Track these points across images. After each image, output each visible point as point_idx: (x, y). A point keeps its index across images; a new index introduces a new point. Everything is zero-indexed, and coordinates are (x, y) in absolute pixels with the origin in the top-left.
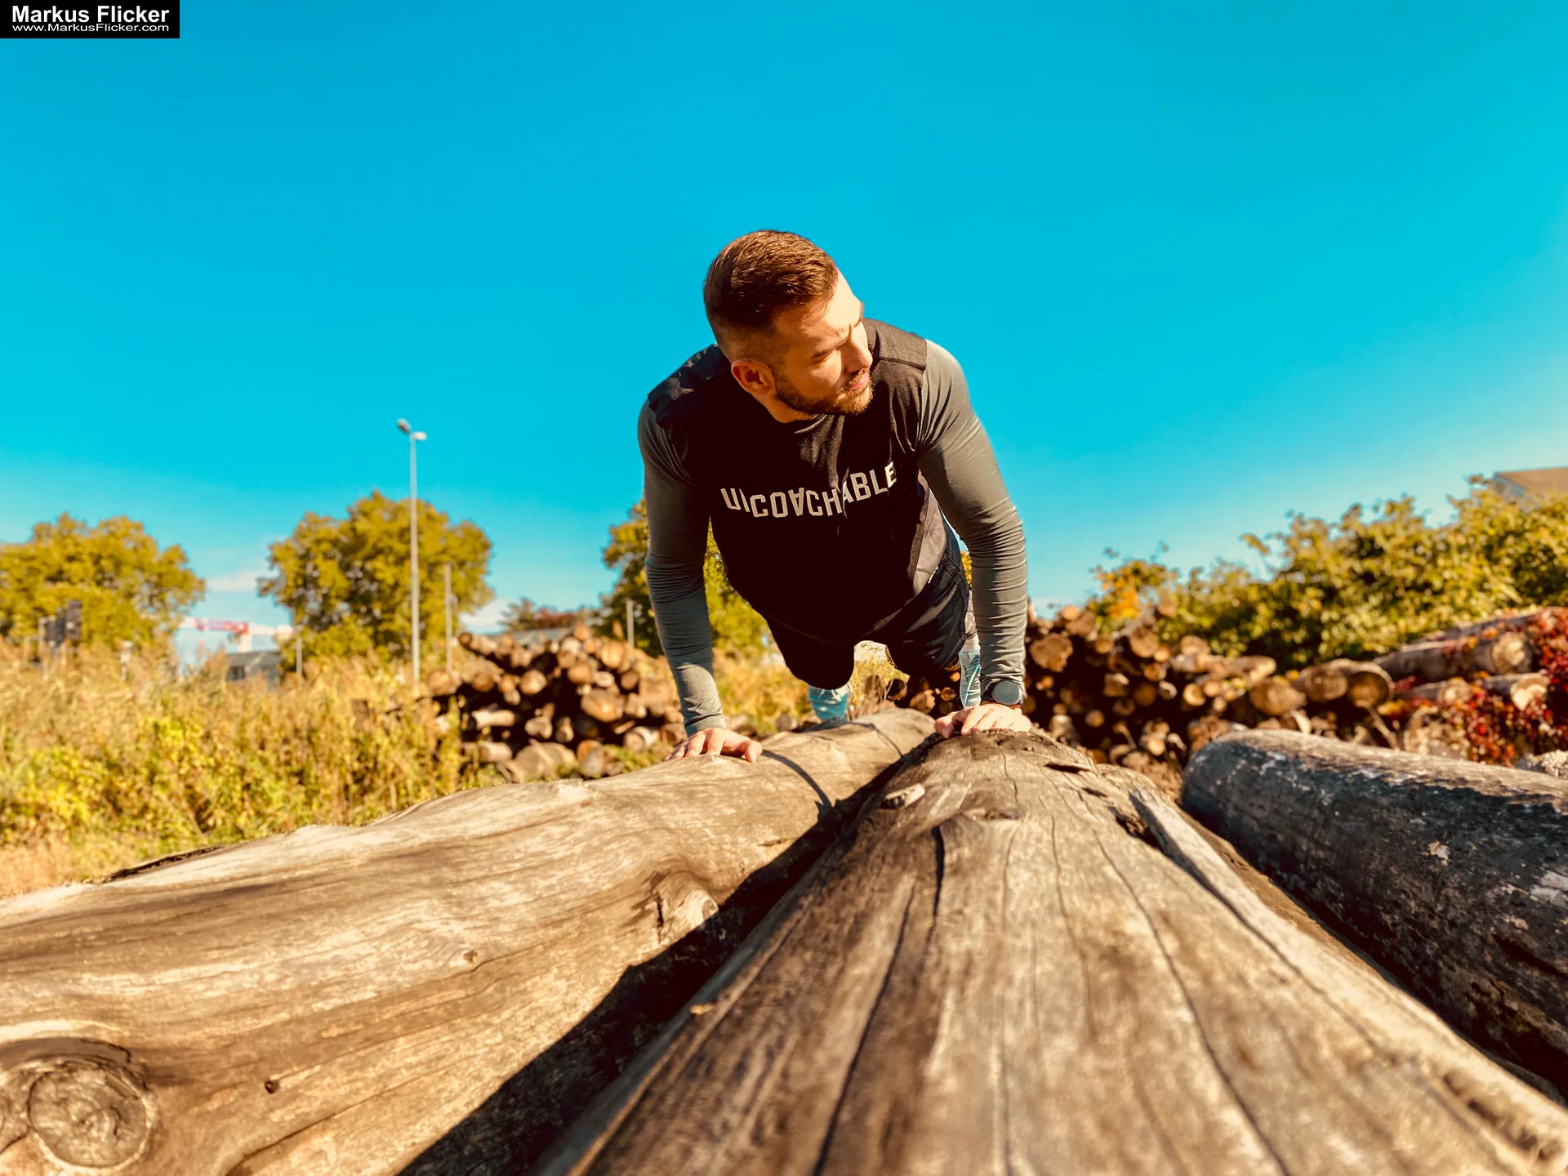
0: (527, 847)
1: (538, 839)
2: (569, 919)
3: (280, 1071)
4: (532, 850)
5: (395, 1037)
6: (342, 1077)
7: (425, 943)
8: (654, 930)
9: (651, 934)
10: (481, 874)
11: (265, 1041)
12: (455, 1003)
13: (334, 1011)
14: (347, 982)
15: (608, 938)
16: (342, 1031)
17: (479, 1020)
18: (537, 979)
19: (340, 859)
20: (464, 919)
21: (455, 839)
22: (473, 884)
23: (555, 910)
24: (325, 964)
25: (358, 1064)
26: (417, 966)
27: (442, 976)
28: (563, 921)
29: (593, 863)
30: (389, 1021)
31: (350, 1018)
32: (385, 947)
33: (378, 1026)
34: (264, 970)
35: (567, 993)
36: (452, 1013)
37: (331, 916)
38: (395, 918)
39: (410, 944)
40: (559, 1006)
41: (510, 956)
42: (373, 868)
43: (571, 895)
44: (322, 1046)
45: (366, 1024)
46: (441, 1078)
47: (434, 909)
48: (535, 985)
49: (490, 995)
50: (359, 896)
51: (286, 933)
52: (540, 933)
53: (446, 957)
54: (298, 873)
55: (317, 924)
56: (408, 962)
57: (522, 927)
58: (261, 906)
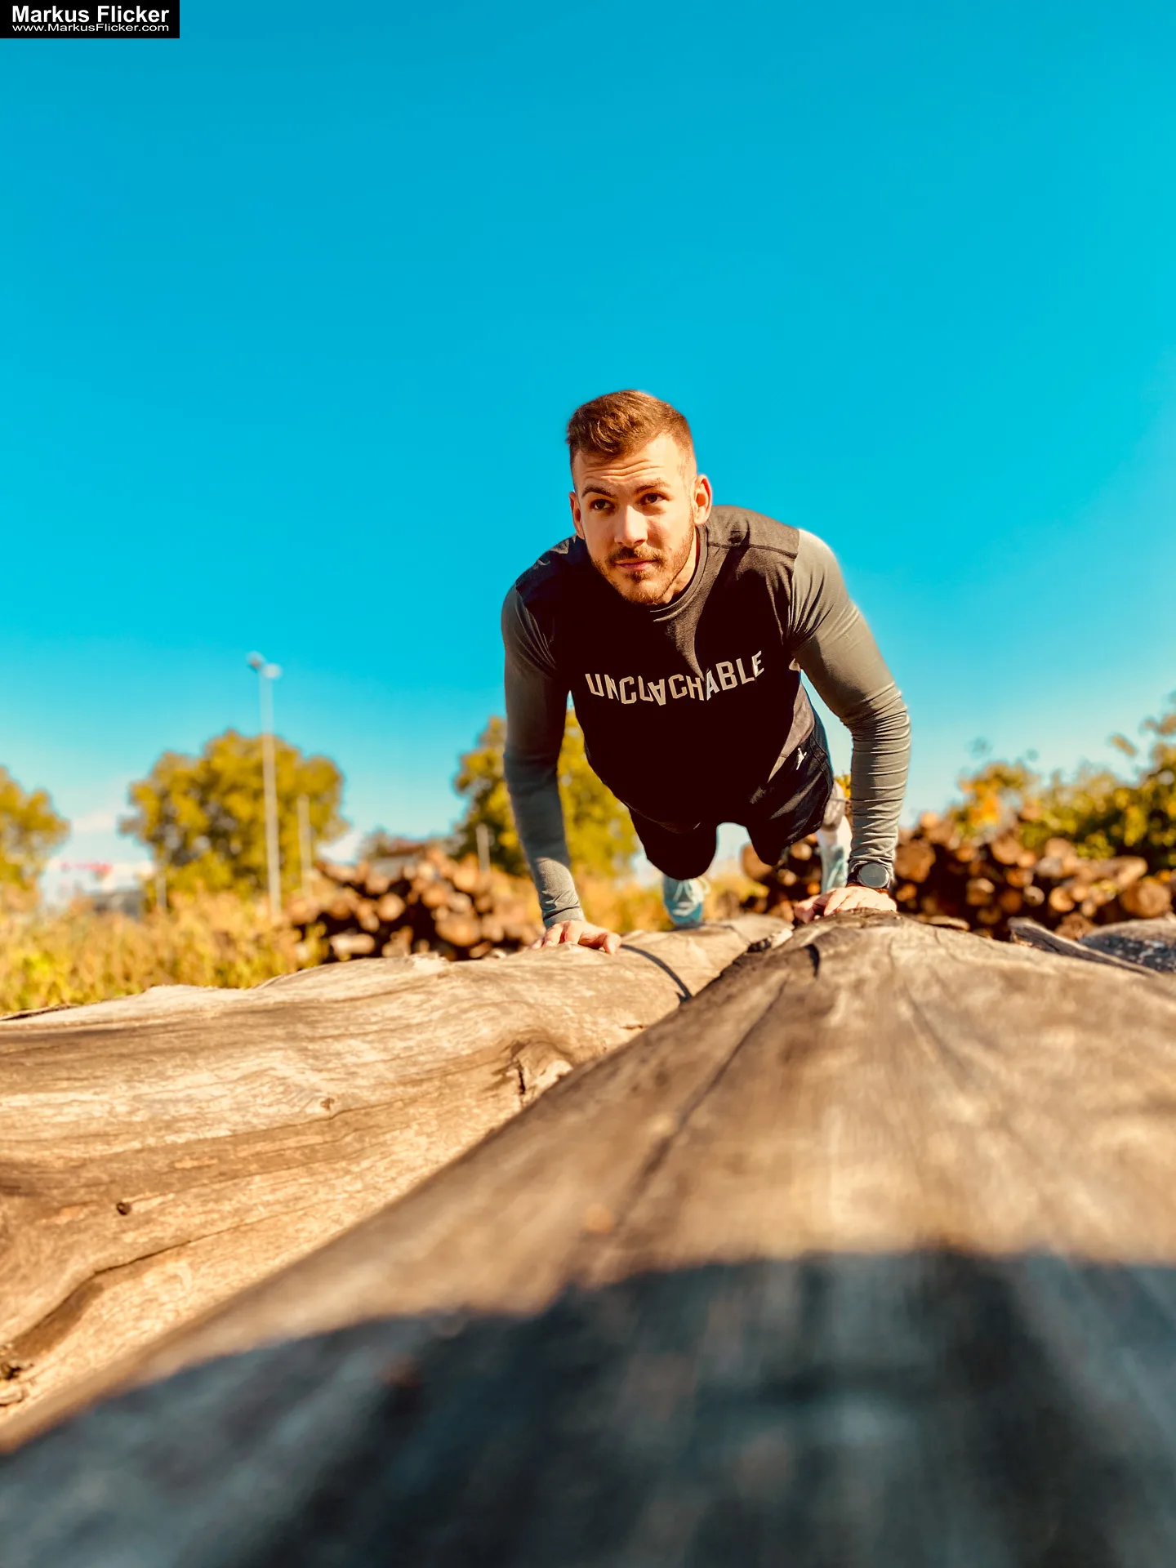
0: (383, 1012)
1: (395, 1005)
2: (430, 1079)
3: (133, 1195)
4: (388, 1014)
5: (251, 1175)
6: (196, 1207)
7: (281, 1089)
8: (517, 1097)
9: (513, 1100)
10: (336, 1032)
11: (115, 1165)
12: (312, 1147)
13: (187, 1144)
14: (200, 1120)
15: (468, 1101)
16: (196, 1163)
17: (337, 1166)
18: (397, 1133)
19: (192, 1012)
20: (320, 1071)
21: (311, 1001)
22: (330, 1040)
23: (413, 1070)
24: (176, 1101)
25: (213, 1196)
26: (273, 1110)
27: (297, 1121)
28: (422, 1081)
29: (451, 1029)
30: (244, 1159)
31: (204, 1153)
32: (240, 1089)
33: (232, 1162)
34: (116, 1102)
35: (428, 1150)
36: (309, 1158)
37: (184, 1059)
38: (250, 1064)
39: (265, 1089)
40: (420, 1161)
41: (368, 1109)
42: (226, 1021)
43: (430, 1057)
44: (176, 1175)
45: (220, 1159)
46: (300, 1218)
47: (290, 1059)
48: (394, 1139)
49: (349, 1144)
50: (212, 1044)
51: (137, 1071)
52: (400, 1090)
53: (303, 1103)
54: (150, 1022)
55: (169, 1065)
56: (264, 1105)
57: (381, 1083)
58: (113, 1046)
